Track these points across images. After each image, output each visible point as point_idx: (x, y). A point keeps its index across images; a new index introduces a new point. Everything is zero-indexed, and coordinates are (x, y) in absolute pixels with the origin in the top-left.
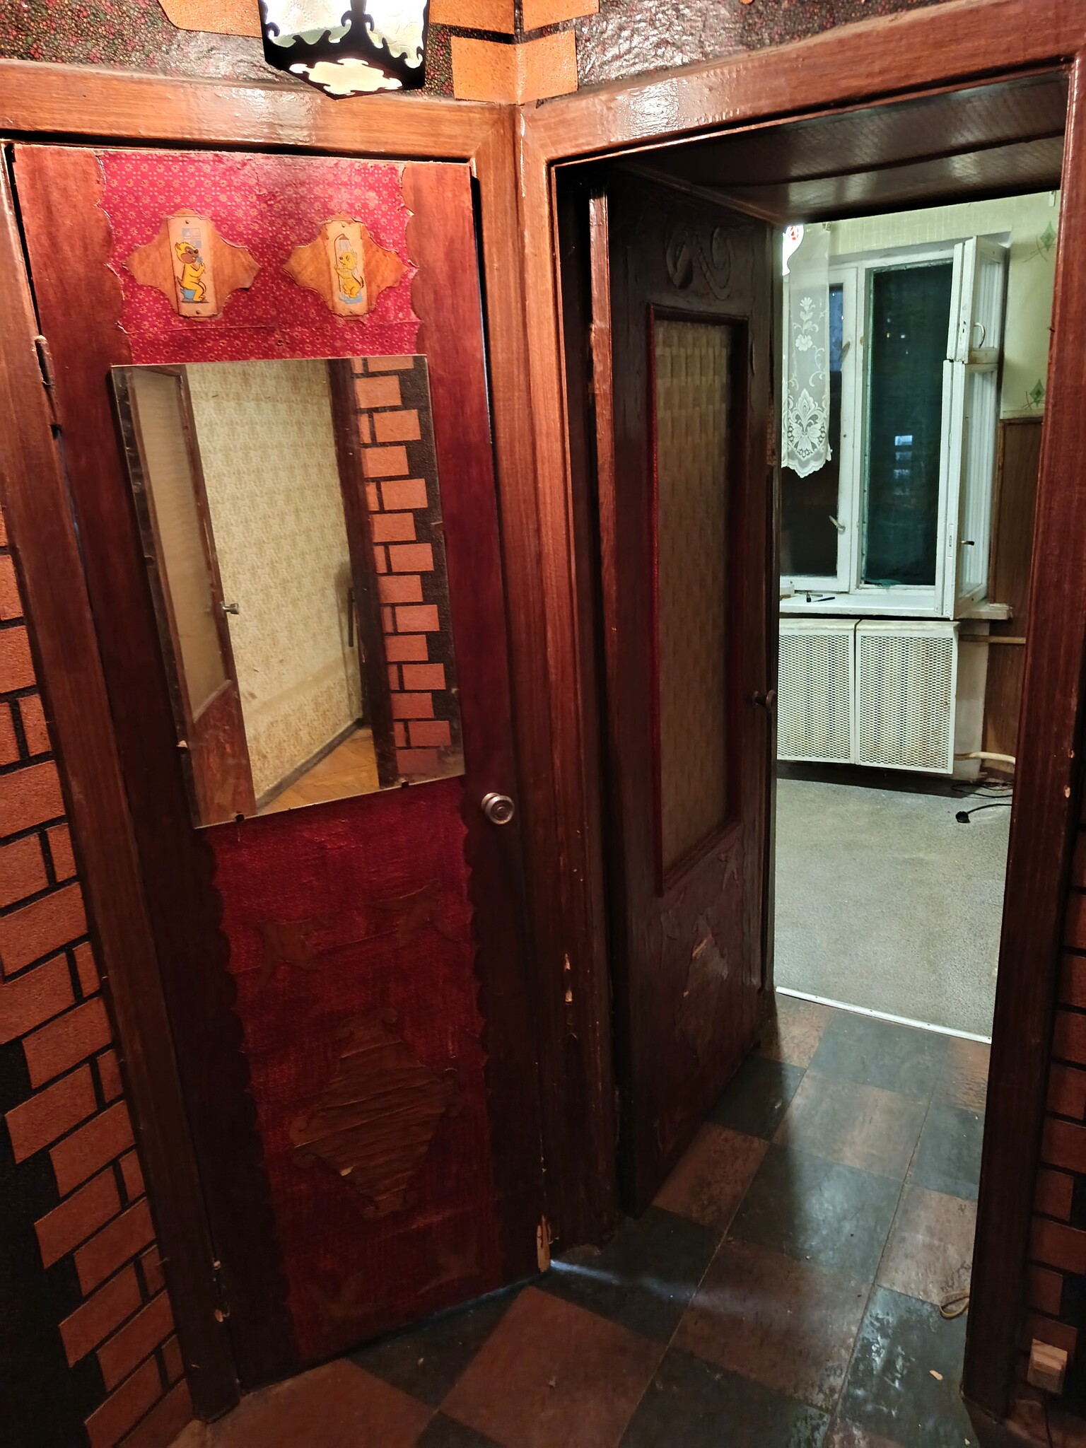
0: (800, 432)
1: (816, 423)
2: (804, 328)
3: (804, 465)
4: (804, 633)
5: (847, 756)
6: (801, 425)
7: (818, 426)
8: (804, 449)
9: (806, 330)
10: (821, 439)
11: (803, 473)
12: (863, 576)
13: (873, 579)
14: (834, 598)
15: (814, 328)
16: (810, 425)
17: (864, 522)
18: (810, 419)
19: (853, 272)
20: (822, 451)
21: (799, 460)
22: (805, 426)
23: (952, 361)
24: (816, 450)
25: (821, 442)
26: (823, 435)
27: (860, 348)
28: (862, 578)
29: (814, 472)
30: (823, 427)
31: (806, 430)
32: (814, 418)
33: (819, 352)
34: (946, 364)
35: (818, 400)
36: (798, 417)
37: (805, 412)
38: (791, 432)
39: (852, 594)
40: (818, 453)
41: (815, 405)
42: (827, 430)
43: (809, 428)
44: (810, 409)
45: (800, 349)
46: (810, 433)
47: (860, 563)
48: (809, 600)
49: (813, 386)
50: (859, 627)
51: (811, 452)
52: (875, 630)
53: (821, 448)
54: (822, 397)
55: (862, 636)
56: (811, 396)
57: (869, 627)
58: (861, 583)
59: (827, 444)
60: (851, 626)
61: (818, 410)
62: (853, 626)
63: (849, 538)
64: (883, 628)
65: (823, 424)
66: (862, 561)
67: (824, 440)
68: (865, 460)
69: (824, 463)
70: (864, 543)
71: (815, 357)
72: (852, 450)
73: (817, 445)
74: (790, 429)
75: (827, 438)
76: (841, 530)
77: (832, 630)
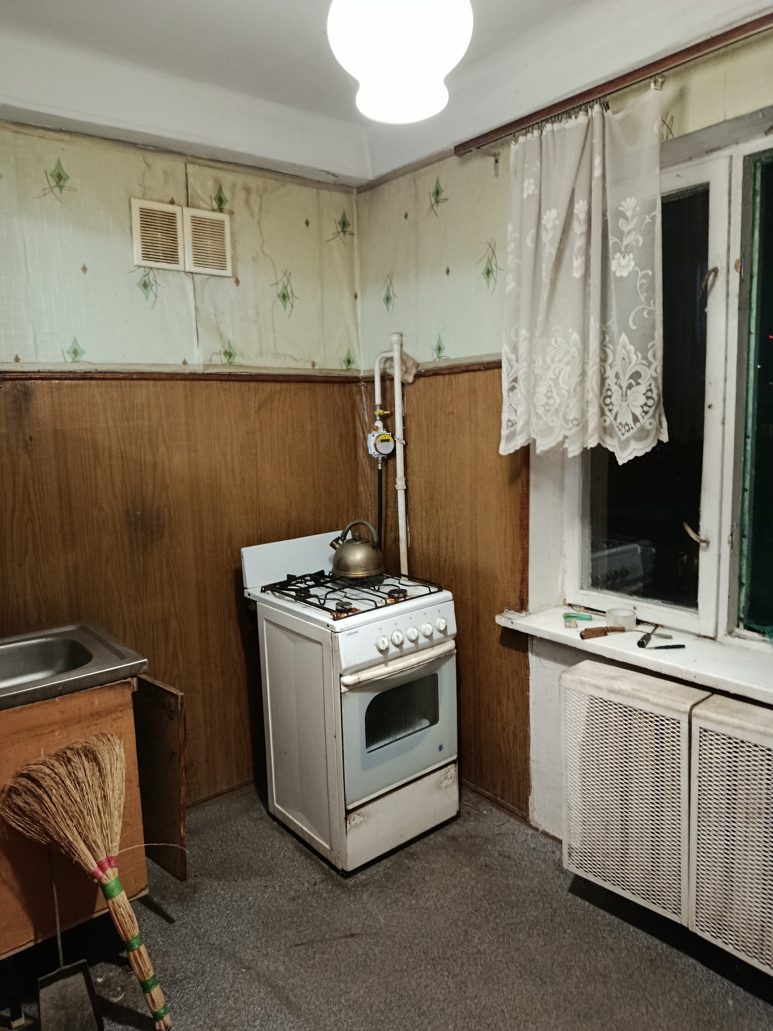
0: (620, 397)
1: (638, 384)
2: (625, 242)
3: (624, 445)
5: (677, 911)
6: (621, 387)
7: (642, 388)
8: (624, 423)
9: (627, 246)
10: (646, 409)
11: (622, 459)
12: (742, 616)
13: (757, 623)
14: (682, 646)
15: (637, 241)
16: (630, 387)
17: (742, 536)
18: (630, 378)
19: (726, 163)
20: (648, 427)
21: (619, 439)
22: (624, 389)
24: (638, 424)
25: (646, 413)
26: (650, 402)
27: (735, 277)
28: (740, 619)
29: (636, 457)
30: (650, 390)
31: (626, 395)
32: (636, 376)
33: (643, 277)
35: (643, 350)
36: (617, 376)
37: (625, 368)
38: (610, 397)
39: (720, 642)
40: (642, 429)
41: (637, 356)
42: (659, 396)
43: (629, 392)
44: (630, 363)
45: (618, 274)
46: (630, 398)
47: (736, 596)
48: (641, 644)
49: (634, 328)
50: (696, 711)
51: (632, 428)
52: (722, 723)
53: (646, 422)
54: (648, 344)
55: (700, 728)
56: (631, 343)
57: (714, 716)
58: (738, 626)
59: (660, 416)
60: (684, 706)
61: (641, 364)
62: (687, 707)
63: (716, 558)
64: (736, 721)
65: (650, 385)
66: (740, 593)
67: (651, 410)
68: (745, 444)
69: (654, 444)
70: (744, 567)
71: (638, 285)
72: (720, 427)
73: (640, 418)
74: (609, 393)
75: (661, 407)
76: (703, 545)
77: (656, 704)
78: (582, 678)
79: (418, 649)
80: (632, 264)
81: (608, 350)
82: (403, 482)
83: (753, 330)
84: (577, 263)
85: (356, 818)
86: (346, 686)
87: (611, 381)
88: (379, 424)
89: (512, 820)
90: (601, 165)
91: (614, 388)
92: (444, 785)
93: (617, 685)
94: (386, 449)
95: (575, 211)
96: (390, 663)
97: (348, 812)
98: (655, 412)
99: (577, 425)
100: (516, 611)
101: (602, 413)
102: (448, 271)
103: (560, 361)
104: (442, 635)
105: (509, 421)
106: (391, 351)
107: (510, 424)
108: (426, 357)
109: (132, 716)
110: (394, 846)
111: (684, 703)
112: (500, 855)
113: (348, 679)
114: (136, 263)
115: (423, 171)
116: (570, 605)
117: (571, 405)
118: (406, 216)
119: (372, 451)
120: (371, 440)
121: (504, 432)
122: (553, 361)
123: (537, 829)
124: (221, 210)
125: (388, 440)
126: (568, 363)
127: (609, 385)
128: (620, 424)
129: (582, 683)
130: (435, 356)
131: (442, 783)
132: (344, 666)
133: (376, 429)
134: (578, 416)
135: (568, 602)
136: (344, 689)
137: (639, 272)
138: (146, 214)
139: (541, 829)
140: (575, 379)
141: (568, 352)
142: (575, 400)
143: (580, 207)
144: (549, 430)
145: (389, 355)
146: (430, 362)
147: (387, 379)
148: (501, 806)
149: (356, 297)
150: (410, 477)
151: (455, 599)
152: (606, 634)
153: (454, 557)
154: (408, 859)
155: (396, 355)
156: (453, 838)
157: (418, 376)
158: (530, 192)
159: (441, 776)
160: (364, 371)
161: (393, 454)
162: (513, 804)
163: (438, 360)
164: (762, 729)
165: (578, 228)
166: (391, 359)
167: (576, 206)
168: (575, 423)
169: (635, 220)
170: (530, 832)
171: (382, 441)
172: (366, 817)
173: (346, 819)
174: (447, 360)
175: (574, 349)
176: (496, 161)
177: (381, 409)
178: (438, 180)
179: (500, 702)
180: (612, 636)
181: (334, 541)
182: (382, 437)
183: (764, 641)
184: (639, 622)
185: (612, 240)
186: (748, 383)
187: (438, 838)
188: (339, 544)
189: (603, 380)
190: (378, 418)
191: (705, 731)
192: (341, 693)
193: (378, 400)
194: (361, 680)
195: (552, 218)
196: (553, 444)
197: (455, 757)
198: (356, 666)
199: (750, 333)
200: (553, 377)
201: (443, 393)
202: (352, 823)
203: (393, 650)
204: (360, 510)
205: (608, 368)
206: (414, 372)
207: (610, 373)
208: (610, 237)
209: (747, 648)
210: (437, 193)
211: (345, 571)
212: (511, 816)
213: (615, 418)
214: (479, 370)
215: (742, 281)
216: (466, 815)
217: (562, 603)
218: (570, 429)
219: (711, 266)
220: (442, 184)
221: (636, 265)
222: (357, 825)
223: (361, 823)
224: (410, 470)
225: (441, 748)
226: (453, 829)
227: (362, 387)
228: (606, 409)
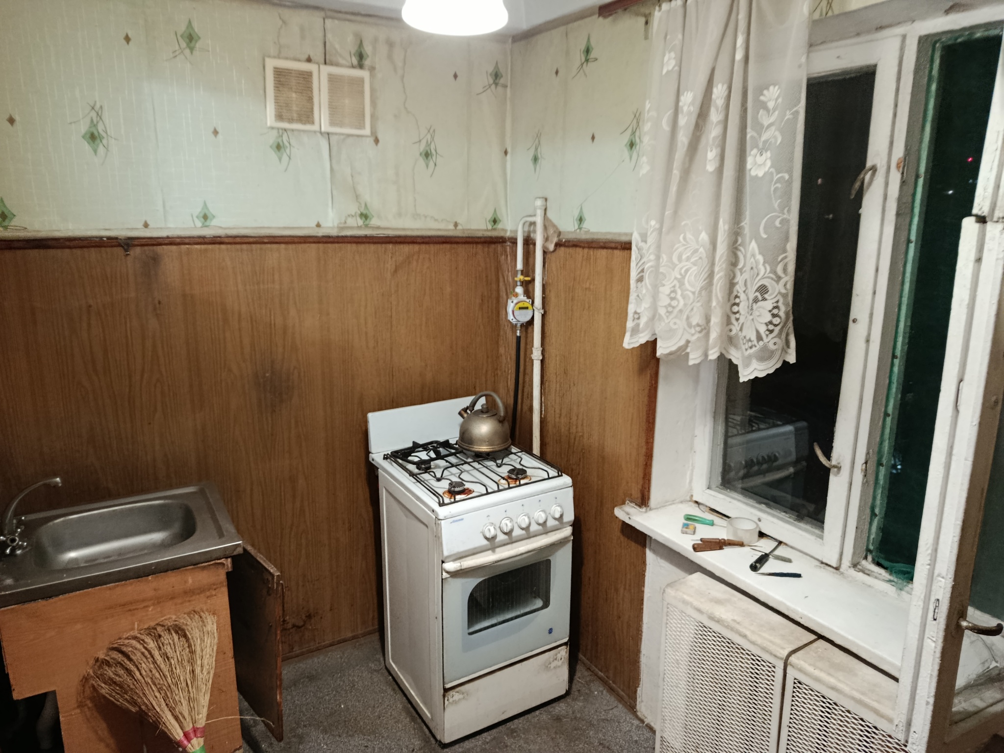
0: (746, 308)
1: (764, 299)
2: (763, 138)
3: (747, 361)
4: (716, 627)
6: (748, 298)
7: (769, 304)
8: (748, 338)
9: (765, 142)
10: (771, 327)
12: (872, 547)
13: (887, 558)
14: (798, 576)
15: (775, 138)
16: (756, 300)
17: (879, 464)
18: (756, 291)
19: (897, 43)
20: (771, 346)
21: (742, 353)
22: (751, 301)
23: (982, 220)
24: (761, 343)
25: (771, 331)
26: (776, 321)
27: (896, 178)
28: (868, 550)
29: (756, 378)
30: (777, 307)
31: (752, 309)
32: (763, 290)
33: (778, 181)
34: (968, 225)
35: (772, 262)
36: (745, 285)
37: (753, 278)
38: (738, 305)
39: (842, 573)
40: (765, 348)
41: (766, 269)
42: (787, 314)
43: (755, 306)
44: (758, 274)
45: (753, 173)
46: (756, 313)
47: (867, 527)
48: (754, 568)
49: (765, 236)
50: (793, 659)
51: (755, 346)
52: (817, 680)
53: (771, 342)
54: (778, 256)
55: (795, 679)
56: (760, 253)
57: (810, 669)
58: (866, 558)
59: (787, 335)
60: (781, 651)
61: (768, 277)
62: (785, 653)
63: (846, 486)
64: (832, 681)
65: (777, 302)
66: (871, 524)
67: (777, 329)
68: (892, 365)
69: (779, 365)
70: (879, 497)
71: (772, 189)
72: (863, 345)
73: (764, 336)
74: (737, 301)
75: (790, 324)
76: (833, 471)
77: (753, 643)
78: (685, 597)
79: (529, 534)
80: (769, 163)
81: (739, 253)
82: (540, 352)
83: (913, 237)
84: (712, 155)
85: (455, 696)
86: (447, 572)
87: (739, 288)
88: (519, 290)
89: (620, 706)
90: (744, 45)
91: (743, 296)
92: (552, 665)
93: (721, 612)
94: (524, 317)
95: (714, 96)
96: (498, 550)
97: (446, 690)
98: (781, 331)
99: (700, 332)
100: (636, 504)
101: (729, 322)
102: (593, 138)
103: (688, 259)
104: (557, 523)
105: (636, 313)
106: (535, 215)
107: (636, 316)
108: (568, 227)
109: (226, 594)
110: (496, 721)
111: (783, 648)
112: (601, 744)
113: (451, 566)
114: (269, 124)
115: (576, 24)
116: (696, 502)
117: (695, 309)
118: (557, 73)
119: (510, 317)
120: (511, 306)
121: (630, 324)
122: (680, 259)
123: (642, 721)
124: (361, 66)
125: (527, 308)
126: (694, 264)
127: (738, 292)
128: (745, 337)
129: (685, 602)
130: (577, 227)
131: (550, 663)
132: (446, 553)
133: (516, 295)
134: (702, 322)
135: (695, 499)
136: (445, 575)
137: (775, 174)
138: (279, 73)
139: (647, 721)
140: (700, 284)
141: (696, 251)
142: (699, 304)
143: (719, 91)
144: (671, 332)
145: (532, 219)
146: (572, 233)
147: (529, 242)
148: (611, 690)
149: (506, 153)
150: (547, 348)
151: (575, 485)
152: (721, 548)
153: (582, 436)
154: (507, 736)
155: (539, 220)
156: (558, 719)
157: (558, 245)
158: (670, 68)
159: (550, 658)
160: (511, 231)
161: (531, 322)
162: (623, 690)
163: (578, 231)
164: (857, 695)
165: (715, 116)
166: (533, 224)
167: (715, 90)
168: (698, 329)
169: (777, 113)
170: (636, 722)
171: (520, 308)
172: (465, 694)
173: (444, 696)
174: (587, 232)
175: (701, 250)
176: (647, 23)
177: (522, 274)
178: (589, 39)
179: (617, 590)
180: (727, 550)
181: (463, 410)
182: (521, 305)
183: (890, 581)
184: (762, 535)
185: (750, 133)
186: (901, 297)
187: (543, 716)
188: (468, 413)
189: (732, 284)
190: (519, 283)
191: (800, 683)
192: (442, 579)
193: (520, 266)
194: (463, 568)
195: (689, 100)
196: (674, 349)
197: (566, 640)
198: (458, 553)
199: (909, 241)
200: (679, 277)
201: (582, 266)
202: (451, 700)
203: (501, 537)
204: (499, 373)
205: (738, 273)
206: (555, 240)
207: (740, 279)
208: (749, 130)
209: (870, 586)
210: (588, 51)
211: (469, 444)
212: (620, 702)
213: (741, 330)
214: (616, 248)
215: (903, 183)
216: (576, 693)
217: (688, 498)
218: (693, 335)
219: (869, 164)
220: (593, 43)
221: (771, 167)
222: (455, 702)
223: (459, 700)
224: (547, 340)
225: (550, 631)
226: (560, 708)
227: (508, 248)
228: (733, 317)
